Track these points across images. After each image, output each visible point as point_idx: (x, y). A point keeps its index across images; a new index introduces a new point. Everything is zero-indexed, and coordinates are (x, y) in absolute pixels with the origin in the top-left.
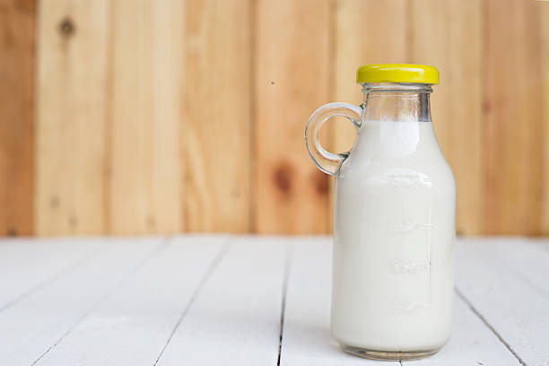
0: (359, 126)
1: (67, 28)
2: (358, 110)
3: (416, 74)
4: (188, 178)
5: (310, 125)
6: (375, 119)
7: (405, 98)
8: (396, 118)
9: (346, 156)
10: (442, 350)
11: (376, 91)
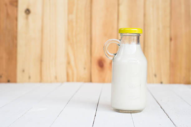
0: (120, 45)
1: (28, 11)
2: (119, 41)
3: (135, 31)
4: (69, 63)
5: (105, 45)
6: (124, 44)
7: (132, 38)
8: (130, 43)
9: (115, 54)
10: (143, 110)
11: (124, 35)
